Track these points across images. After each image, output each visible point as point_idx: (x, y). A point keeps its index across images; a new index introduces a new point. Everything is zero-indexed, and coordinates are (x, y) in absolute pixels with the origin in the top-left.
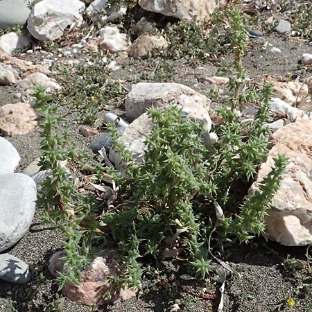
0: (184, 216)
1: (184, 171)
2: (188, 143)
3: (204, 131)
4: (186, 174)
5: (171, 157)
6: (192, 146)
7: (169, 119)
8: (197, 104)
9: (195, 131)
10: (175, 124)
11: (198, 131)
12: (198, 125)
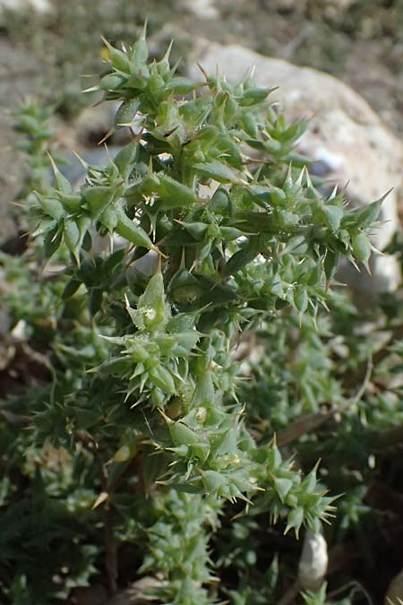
0: (169, 553)
1: (206, 404)
2: (269, 283)
3: (357, 256)
4: (210, 420)
5: (149, 330)
6: (281, 303)
7: (205, 135)
8: (373, 155)
9: (313, 239)
10: (231, 174)
11: (326, 244)
12: (336, 214)
